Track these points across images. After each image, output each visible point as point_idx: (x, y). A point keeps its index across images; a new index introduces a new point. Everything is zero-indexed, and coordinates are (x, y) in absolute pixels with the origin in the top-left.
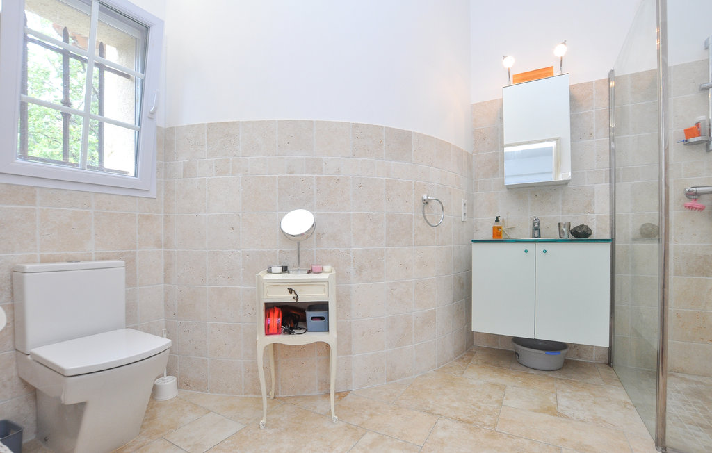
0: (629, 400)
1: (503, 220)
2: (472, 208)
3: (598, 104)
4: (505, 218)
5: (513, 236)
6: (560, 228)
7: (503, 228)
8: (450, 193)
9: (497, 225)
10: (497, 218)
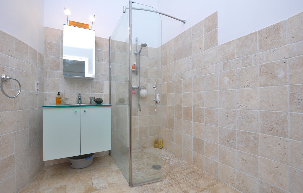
0: (118, 169)
1: (62, 94)
2: (43, 86)
3: (105, 48)
4: (63, 93)
5: (68, 102)
6: (90, 99)
7: (62, 98)
8: (26, 76)
9: (59, 97)
10: (59, 93)
